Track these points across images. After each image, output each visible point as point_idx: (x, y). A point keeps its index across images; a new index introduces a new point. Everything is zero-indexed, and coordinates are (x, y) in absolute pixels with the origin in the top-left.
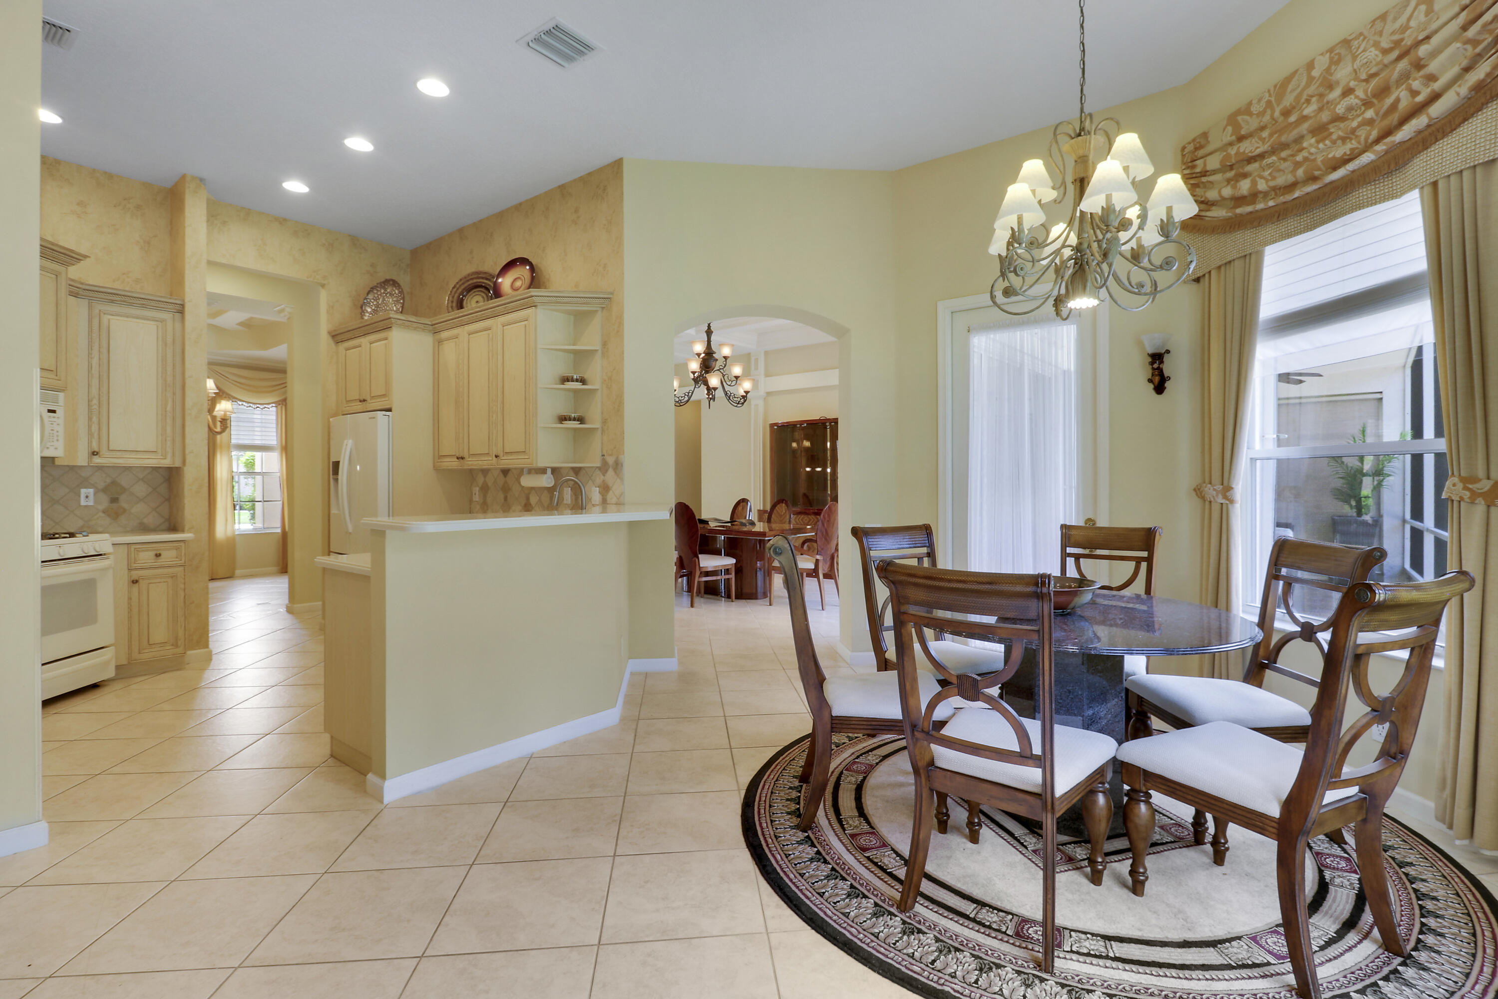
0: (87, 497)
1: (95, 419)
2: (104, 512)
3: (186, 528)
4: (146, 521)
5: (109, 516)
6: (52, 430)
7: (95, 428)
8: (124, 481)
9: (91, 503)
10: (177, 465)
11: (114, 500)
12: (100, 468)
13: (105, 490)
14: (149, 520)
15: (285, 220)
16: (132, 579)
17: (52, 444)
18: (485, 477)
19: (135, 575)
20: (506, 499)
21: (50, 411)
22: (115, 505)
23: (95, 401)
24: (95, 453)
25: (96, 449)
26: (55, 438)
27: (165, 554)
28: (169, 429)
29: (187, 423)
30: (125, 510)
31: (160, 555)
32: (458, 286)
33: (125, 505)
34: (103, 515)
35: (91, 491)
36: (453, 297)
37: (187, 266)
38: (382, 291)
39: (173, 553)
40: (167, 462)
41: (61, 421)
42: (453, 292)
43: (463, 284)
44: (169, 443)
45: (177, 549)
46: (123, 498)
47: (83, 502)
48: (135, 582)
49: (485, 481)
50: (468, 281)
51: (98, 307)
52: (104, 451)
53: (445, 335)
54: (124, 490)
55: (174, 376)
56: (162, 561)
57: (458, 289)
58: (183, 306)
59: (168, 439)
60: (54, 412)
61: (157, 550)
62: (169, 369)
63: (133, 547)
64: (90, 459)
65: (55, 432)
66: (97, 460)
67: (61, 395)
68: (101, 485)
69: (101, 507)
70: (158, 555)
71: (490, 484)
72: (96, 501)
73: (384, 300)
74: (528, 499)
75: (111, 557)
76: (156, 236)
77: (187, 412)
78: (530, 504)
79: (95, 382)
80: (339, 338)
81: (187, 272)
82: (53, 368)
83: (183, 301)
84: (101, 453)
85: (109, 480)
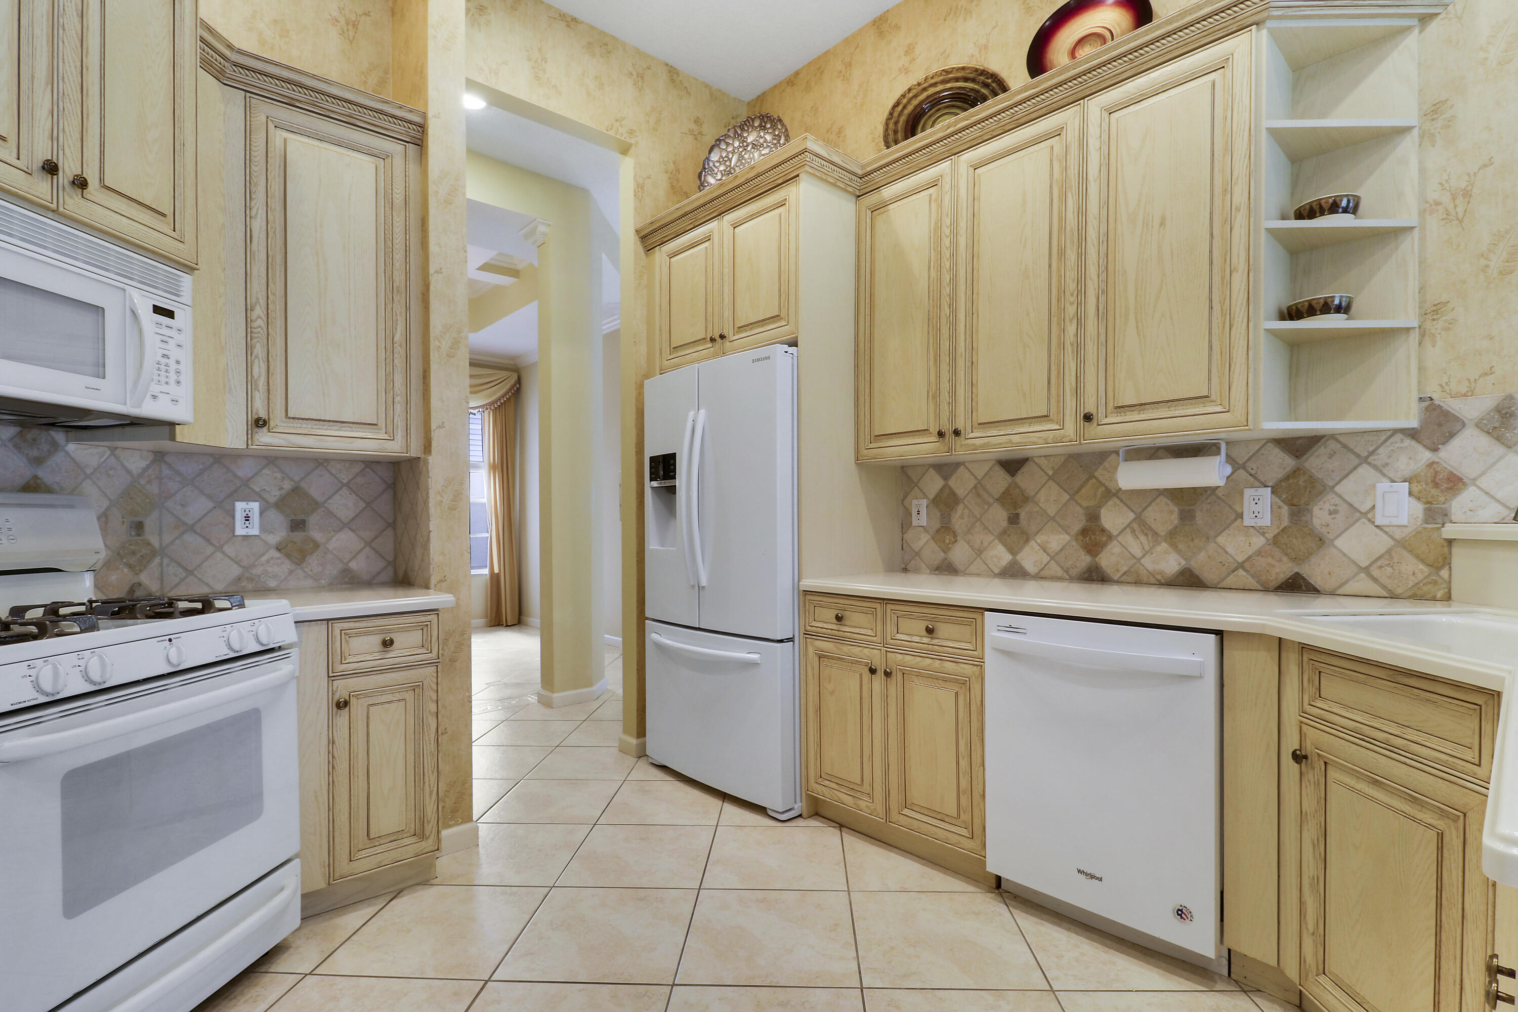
0: (247, 518)
1: (259, 350)
2: (278, 549)
3: (433, 581)
4: (353, 565)
5: (288, 556)
6: (164, 356)
7: (259, 369)
8: (317, 487)
9: (255, 531)
10: (413, 453)
11: (297, 525)
12: (272, 459)
13: (281, 505)
14: (359, 565)
15: (574, 20)
16: (336, 697)
17: (165, 388)
18: (946, 478)
19: (343, 688)
20: (1014, 519)
21: (157, 310)
22: (298, 536)
23: (259, 311)
24: (260, 423)
25: (263, 414)
26: (173, 376)
27: (399, 639)
28: (399, 379)
29: (434, 367)
30: (317, 546)
31: (392, 642)
32: (905, 101)
33: (317, 536)
34: (278, 555)
35: (255, 506)
36: (896, 123)
37: (431, 44)
38: (737, 144)
39: (415, 637)
40: (394, 448)
41: (186, 338)
42: (896, 114)
43: (915, 96)
44: (399, 408)
45: (424, 627)
46: (313, 520)
47: (240, 530)
48: (342, 705)
49: (946, 486)
50: (925, 89)
51: (263, 110)
52: (277, 419)
53: (887, 192)
54: (315, 505)
55: (407, 273)
56: (395, 655)
57: (905, 107)
58: (422, 128)
59: (397, 399)
60: (170, 314)
61: (382, 632)
62: (399, 256)
63: (338, 626)
64: (250, 435)
65: (171, 362)
66: (264, 438)
67: (186, 280)
68: (274, 495)
69: (273, 539)
70: (387, 644)
71: (961, 492)
72: (262, 528)
73: (741, 157)
74: (1093, 517)
75: (294, 652)
76: (367, 14)
77: (434, 344)
78: (1103, 530)
79: (259, 269)
80: (658, 237)
81: (431, 55)
82: (167, 209)
83: (424, 116)
84: (272, 424)
85: (287, 485)
